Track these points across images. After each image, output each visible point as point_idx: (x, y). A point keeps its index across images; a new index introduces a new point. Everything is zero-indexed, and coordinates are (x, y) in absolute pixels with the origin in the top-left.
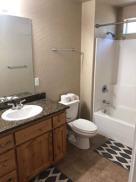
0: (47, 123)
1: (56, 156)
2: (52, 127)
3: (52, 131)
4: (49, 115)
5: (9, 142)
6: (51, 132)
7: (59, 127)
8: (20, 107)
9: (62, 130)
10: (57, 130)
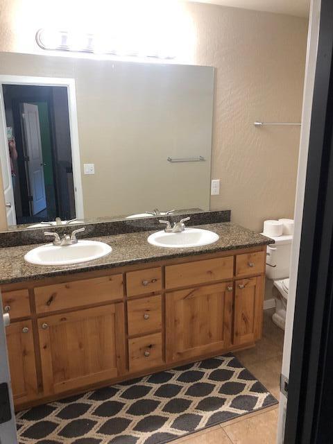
0: (224, 264)
1: (237, 334)
2: (234, 274)
3: (234, 283)
4: (228, 249)
5: (156, 280)
6: (232, 283)
7: (249, 278)
8: (180, 230)
9: (255, 286)
10: (244, 283)
